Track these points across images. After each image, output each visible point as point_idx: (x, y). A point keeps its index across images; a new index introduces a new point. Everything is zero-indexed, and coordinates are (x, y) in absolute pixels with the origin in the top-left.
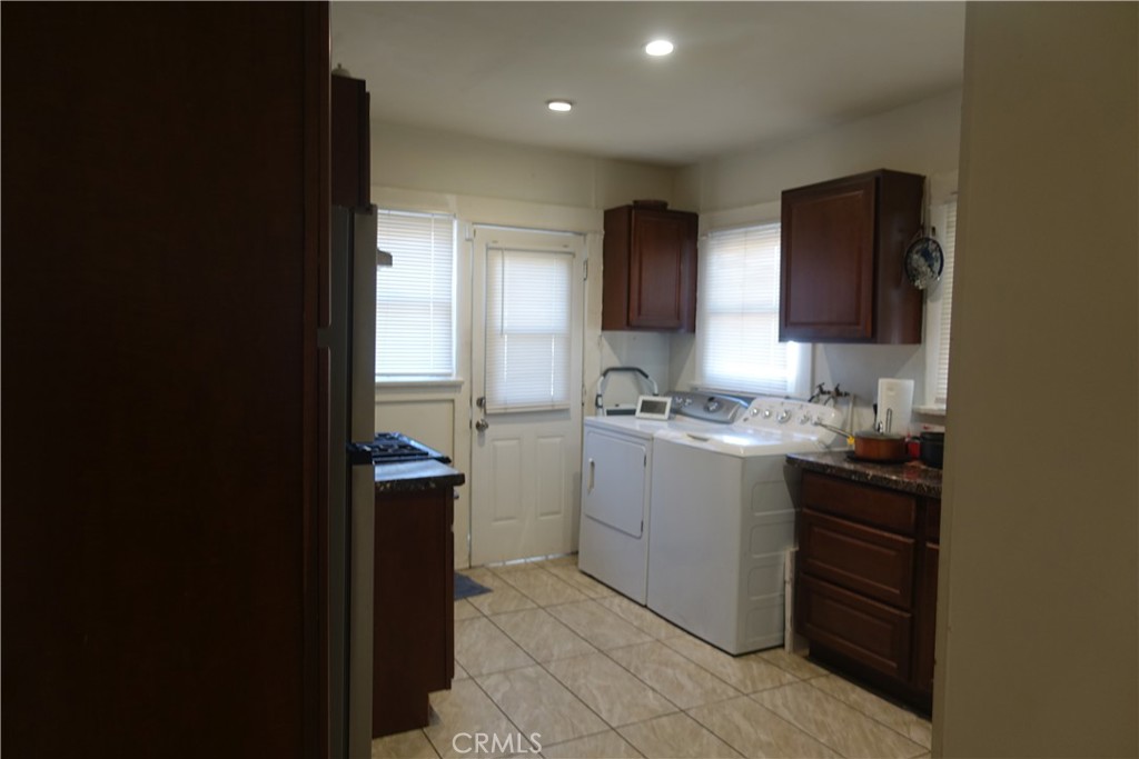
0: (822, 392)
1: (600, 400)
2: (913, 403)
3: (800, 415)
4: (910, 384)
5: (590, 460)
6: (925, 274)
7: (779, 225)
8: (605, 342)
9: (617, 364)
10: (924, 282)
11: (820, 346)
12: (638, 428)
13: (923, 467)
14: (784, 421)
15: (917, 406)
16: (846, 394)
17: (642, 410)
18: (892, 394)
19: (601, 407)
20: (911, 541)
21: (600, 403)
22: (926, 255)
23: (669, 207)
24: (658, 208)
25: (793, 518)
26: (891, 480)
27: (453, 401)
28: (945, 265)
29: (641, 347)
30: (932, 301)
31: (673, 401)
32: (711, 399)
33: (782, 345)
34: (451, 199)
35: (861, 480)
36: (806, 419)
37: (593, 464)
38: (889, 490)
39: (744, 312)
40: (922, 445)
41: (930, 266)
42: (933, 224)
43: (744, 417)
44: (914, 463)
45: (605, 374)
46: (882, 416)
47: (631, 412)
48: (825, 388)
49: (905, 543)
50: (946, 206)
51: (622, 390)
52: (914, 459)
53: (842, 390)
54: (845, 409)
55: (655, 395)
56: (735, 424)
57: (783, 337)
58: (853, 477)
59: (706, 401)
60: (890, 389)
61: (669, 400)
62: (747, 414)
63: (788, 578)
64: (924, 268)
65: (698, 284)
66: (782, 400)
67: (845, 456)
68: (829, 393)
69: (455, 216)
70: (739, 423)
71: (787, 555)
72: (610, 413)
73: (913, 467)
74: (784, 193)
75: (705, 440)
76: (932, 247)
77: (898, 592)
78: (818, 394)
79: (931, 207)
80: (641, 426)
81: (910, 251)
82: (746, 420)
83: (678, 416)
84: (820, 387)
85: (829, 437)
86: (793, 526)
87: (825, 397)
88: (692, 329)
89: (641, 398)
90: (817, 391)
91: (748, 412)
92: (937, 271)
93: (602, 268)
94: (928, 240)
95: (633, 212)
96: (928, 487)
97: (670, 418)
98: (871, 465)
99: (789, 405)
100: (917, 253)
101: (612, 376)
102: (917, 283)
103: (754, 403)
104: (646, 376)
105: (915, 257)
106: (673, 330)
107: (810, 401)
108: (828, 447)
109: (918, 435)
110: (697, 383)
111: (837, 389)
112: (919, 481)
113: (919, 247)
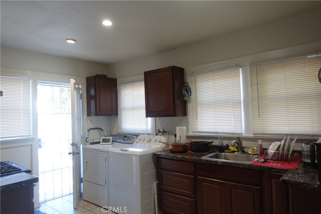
0: (159, 132)
1: (87, 139)
2: (186, 133)
3: (154, 139)
4: (185, 128)
5: (86, 161)
6: (187, 96)
7: (144, 82)
8: (88, 120)
9: (93, 127)
10: (187, 98)
11: (157, 118)
12: (101, 148)
13: (192, 152)
14: (149, 142)
15: (187, 134)
16: (166, 132)
17: (102, 142)
18: (180, 131)
19: (88, 142)
20: (193, 176)
21: (87, 141)
22: (186, 90)
23: (107, 77)
24: (105, 77)
25: (155, 173)
26: (185, 158)
27: (31, 145)
28: (192, 93)
29: (100, 121)
30: (189, 104)
31: (113, 138)
32: (125, 136)
33: (146, 118)
34: (29, 72)
35: (177, 159)
36: (156, 140)
37: (86, 162)
38: (186, 161)
39: (133, 109)
40: (191, 146)
41: (188, 94)
42: (187, 82)
43: (136, 141)
44: (189, 152)
45: (89, 131)
46: (178, 138)
47: (99, 143)
48: (160, 131)
49: (192, 177)
50: (191, 77)
51: (95, 135)
52: (189, 150)
53: (165, 131)
54: (166, 136)
55: (106, 136)
56: (133, 144)
57: (147, 116)
58: (174, 158)
59: (123, 137)
60: (180, 130)
61: (111, 138)
62: (137, 140)
63: (155, 193)
64: (186, 94)
65: (118, 100)
66: (148, 135)
67: (169, 151)
68: (161, 132)
69: (30, 78)
70: (135, 143)
71: (154, 185)
72: (91, 144)
73: (189, 153)
74: (145, 72)
75: (127, 151)
76: (188, 88)
77: (190, 193)
78: (158, 132)
79: (187, 77)
80: (102, 147)
81: (182, 90)
82: (137, 142)
83: (114, 143)
84: (159, 130)
85: (163, 146)
86: (155, 175)
87: (161, 133)
88: (117, 115)
89: (102, 138)
90: (157, 132)
91: (137, 139)
92: (190, 95)
93: (86, 96)
94: (186, 86)
95: (96, 78)
96: (197, 159)
97: (112, 144)
98: (178, 154)
99: (150, 137)
100: (184, 90)
101: (91, 131)
102: (185, 98)
103: (139, 137)
104: (103, 130)
105: (184, 91)
106: (111, 115)
107: (156, 135)
108: (164, 149)
109: (190, 143)
110: (119, 131)
111: (164, 131)
112: (194, 158)
113: (184, 88)
